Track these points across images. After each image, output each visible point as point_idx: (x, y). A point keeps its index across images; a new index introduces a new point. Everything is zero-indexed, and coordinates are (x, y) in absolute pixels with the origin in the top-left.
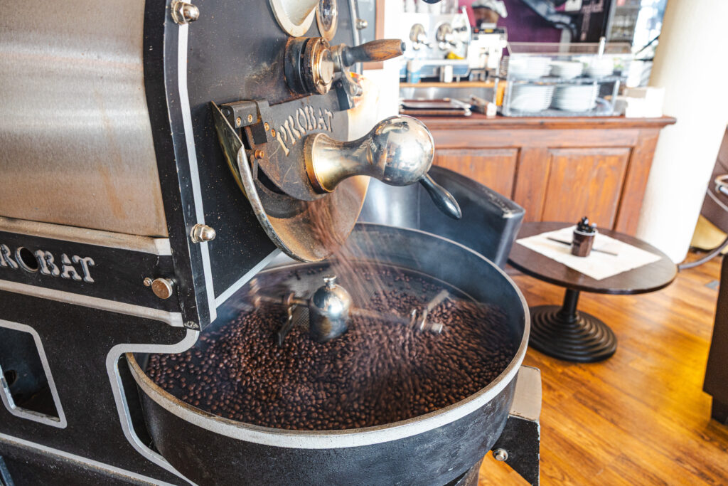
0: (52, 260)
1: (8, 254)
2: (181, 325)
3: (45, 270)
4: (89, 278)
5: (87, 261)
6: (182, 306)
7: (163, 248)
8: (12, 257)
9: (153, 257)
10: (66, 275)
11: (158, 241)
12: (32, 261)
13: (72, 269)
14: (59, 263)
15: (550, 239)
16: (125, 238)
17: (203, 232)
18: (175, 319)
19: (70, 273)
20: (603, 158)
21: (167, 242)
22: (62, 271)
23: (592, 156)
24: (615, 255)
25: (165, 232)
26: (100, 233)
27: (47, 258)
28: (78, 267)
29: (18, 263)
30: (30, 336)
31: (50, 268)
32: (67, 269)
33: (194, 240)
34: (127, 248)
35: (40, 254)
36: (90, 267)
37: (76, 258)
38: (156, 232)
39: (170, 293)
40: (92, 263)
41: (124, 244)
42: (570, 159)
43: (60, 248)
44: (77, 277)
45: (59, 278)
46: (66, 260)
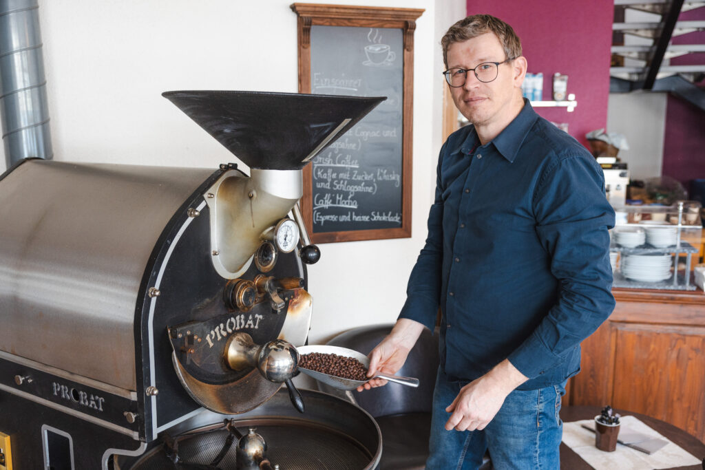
0: (86, 397)
1: (67, 391)
2: (138, 439)
3: (82, 402)
4: (101, 409)
5: (101, 399)
6: (139, 428)
7: (134, 396)
8: (68, 393)
9: (129, 401)
10: (91, 406)
11: (132, 393)
12: (77, 396)
13: (94, 403)
14: (89, 399)
15: (584, 427)
16: (119, 389)
17: (153, 390)
18: (135, 435)
19: (93, 405)
20: (683, 337)
21: (136, 393)
22: (89, 403)
23: (668, 334)
24: (648, 453)
25: (135, 389)
26: (109, 386)
27: (84, 396)
28: (97, 402)
29: (70, 397)
30: (68, 440)
31: (84, 401)
32: (92, 402)
33: (148, 394)
34: (119, 395)
35: (81, 393)
36: (102, 403)
37: (97, 397)
38: (132, 389)
39: (134, 421)
40: (103, 400)
41: (118, 392)
42: (640, 336)
43: (91, 391)
44: (96, 407)
45: (88, 407)
46: (92, 398)
